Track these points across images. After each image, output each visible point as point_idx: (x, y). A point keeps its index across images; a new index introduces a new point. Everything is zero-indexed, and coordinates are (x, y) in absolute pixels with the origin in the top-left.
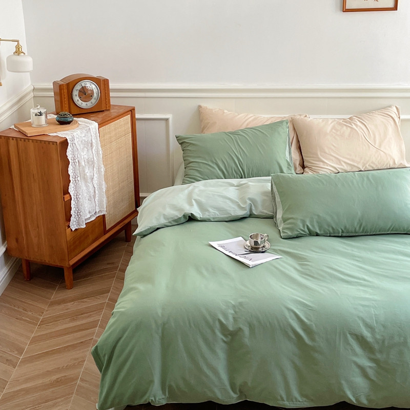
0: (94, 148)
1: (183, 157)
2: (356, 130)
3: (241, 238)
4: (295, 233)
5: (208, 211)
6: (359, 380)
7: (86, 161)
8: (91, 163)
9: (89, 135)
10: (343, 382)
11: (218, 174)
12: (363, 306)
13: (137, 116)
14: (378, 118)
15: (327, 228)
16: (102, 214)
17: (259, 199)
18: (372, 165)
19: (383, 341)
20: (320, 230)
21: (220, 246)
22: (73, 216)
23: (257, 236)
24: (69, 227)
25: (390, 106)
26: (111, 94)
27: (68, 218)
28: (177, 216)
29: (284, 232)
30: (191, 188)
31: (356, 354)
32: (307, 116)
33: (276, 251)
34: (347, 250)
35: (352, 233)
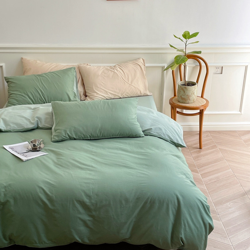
1: (8, 90)
2: (116, 73)
3: (27, 142)
4: (60, 138)
5: (9, 125)
6: (82, 229)
10: (73, 230)
11: (29, 101)
12: (86, 183)
14: (131, 66)
15: (80, 134)
17: (43, 117)
18: (127, 94)
19: (96, 204)
20: (76, 136)
21: (12, 148)
23: (35, 141)
25: (139, 59)
29: (54, 138)
30: (3, 111)
31: (80, 213)
32: (89, 64)
33: (46, 150)
34: (89, 148)
35: (96, 137)
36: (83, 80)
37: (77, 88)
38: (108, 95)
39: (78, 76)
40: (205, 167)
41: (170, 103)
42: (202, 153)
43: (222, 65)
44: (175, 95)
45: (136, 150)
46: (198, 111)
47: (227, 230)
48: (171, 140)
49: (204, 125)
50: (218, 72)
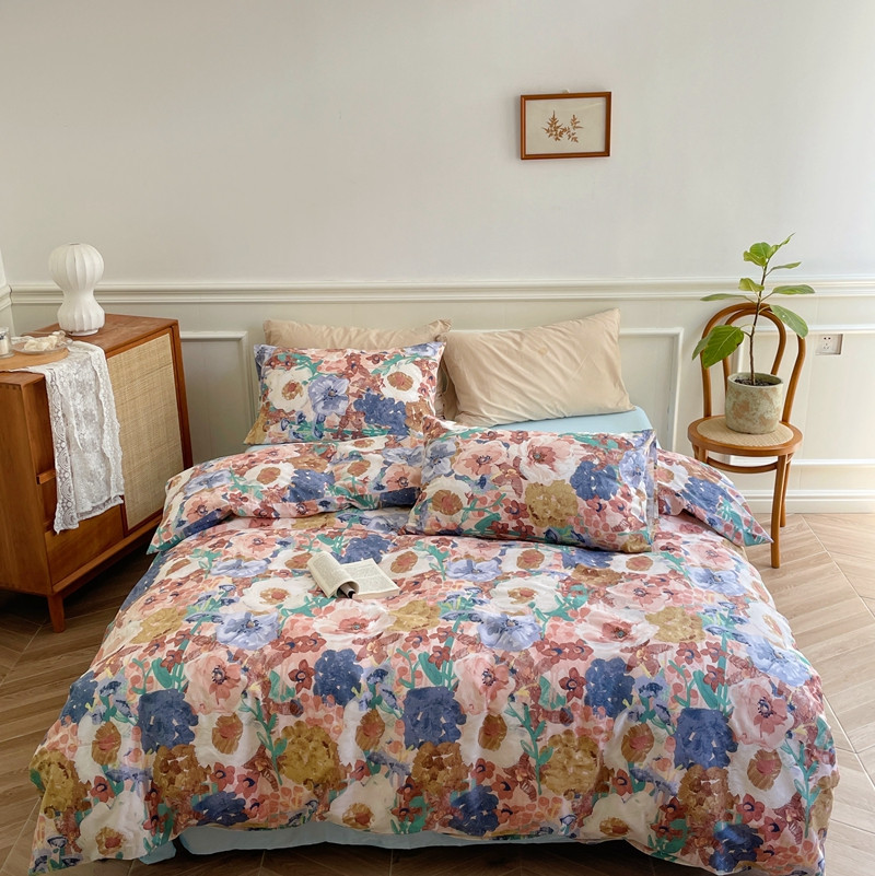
24: (50, 528)
40: (802, 617)
41: (691, 437)
42: (789, 577)
44: (708, 414)
46: (774, 459)
49: (789, 498)
50: (830, 351)
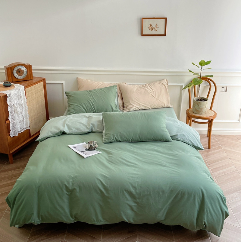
0: (22, 98)
1: (68, 102)
2: (147, 90)
3: (85, 143)
4: (110, 141)
5: (72, 129)
6: (129, 212)
7: (18, 104)
8: (21, 105)
9: (20, 92)
10: (122, 213)
11: (83, 110)
12: (132, 177)
13: (47, 82)
14: (158, 85)
15: (124, 138)
16: (28, 129)
17: (96, 124)
18: (155, 106)
19: (140, 194)
20: (121, 139)
21: (75, 147)
22: (11, 130)
23: (91, 142)
24: (10, 135)
25: (163, 79)
26: (33, 71)
27: (9, 131)
28: (57, 132)
29: (105, 140)
30: (66, 118)
31: (128, 200)
32: (126, 83)
33: (99, 149)
34: (132, 149)
35: (136, 140)
36: (122, 95)
37: (117, 101)
38: (141, 106)
39: (119, 92)
40: (214, 164)
42: (210, 152)
43: (227, 85)
45: (167, 152)
46: (207, 121)
47: (236, 215)
48: (193, 144)
